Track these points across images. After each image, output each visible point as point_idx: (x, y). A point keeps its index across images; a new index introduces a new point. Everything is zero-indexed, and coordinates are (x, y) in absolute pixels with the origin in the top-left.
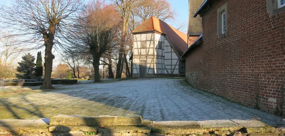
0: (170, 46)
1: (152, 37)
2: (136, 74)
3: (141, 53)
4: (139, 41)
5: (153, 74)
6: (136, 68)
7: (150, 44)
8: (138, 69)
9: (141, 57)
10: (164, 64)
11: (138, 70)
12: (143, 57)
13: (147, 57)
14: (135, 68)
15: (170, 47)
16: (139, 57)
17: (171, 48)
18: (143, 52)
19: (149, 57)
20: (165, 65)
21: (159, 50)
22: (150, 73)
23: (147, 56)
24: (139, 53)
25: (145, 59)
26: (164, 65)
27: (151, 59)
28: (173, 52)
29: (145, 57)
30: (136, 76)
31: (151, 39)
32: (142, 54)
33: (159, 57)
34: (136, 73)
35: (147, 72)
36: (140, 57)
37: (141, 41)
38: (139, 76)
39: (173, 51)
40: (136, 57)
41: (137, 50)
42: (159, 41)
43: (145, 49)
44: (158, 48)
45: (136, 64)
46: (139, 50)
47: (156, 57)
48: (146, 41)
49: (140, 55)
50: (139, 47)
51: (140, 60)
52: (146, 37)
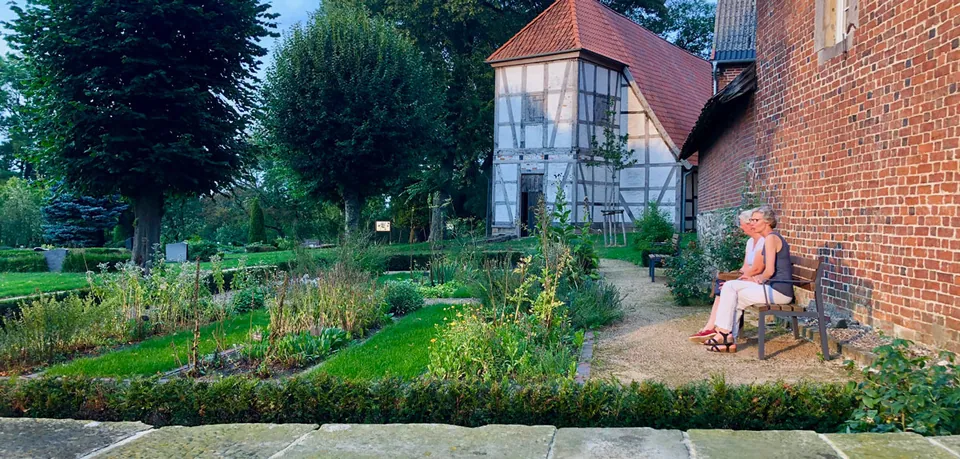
0: (641, 112)
1: (566, 76)
2: (504, 223)
3: (523, 143)
4: (516, 95)
5: (573, 224)
6: (505, 203)
7: (560, 106)
8: (512, 203)
9: (524, 157)
10: (618, 184)
11: (514, 210)
12: (534, 158)
13: (546, 157)
14: (500, 203)
15: (643, 115)
16: (517, 158)
17: (647, 120)
18: (533, 136)
19: (556, 157)
20: (620, 189)
21: (597, 127)
23: (546, 153)
24: (516, 144)
25: (541, 167)
26: (617, 188)
27: (564, 166)
28: (653, 136)
29: (540, 158)
30: (507, 233)
31: (565, 84)
32: (527, 146)
33: (596, 158)
34: (507, 220)
36: (521, 158)
37: (524, 96)
38: (516, 232)
39: (656, 133)
40: (507, 158)
41: (509, 128)
42: (595, 94)
43: (540, 126)
44: (591, 119)
45: (506, 185)
46: (518, 129)
47: (583, 157)
48: (545, 93)
49: (522, 150)
50: (518, 119)
51: (519, 170)
52: (546, 78)
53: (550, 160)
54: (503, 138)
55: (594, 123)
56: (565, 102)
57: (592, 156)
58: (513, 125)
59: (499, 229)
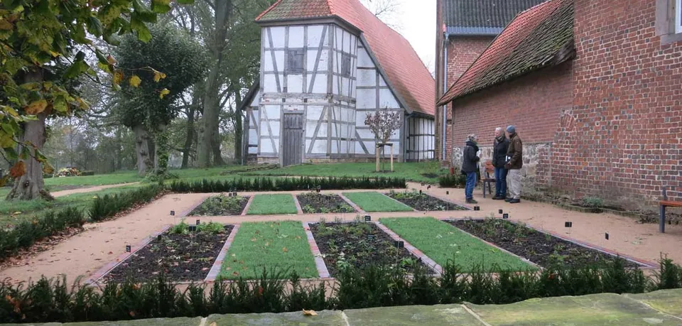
0: (373, 68)
1: (323, 36)
2: (269, 154)
3: (285, 89)
4: (280, 49)
5: (327, 155)
6: (270, 137)
7: (317, 60)
8: (276, 137)
9: (287, 100)
10: (355, 124)
11: (277, 142)
12: (295, 101)
13: (306, 101)
14: (265, 137)
15: (375, 71)
16: (280, 100)
17: (377, 75)
18: (295, 83)
19: (313, 101)
20: (356, 128)
21: (343, 78)
22: (316, 150)
23: (306, 98)
24: (279, 89)
25: (301, 108)
26: (354, 126)
27: (321, 108)
28: (382, 87)
29: (300, 101)
30: (271, 162)
31: (322, 43)
32: (289, 91)
33: (343, 103)
34: (271, 151)
35: (307, 147)
36: (284, 100)
37: (287, 50)
38: (280, 161)
39: (385, 85)
40: (271, 100)
41: (273, 76)
42: (342, 52)
43: (301, 76)
44: (340, 72)
45: (270, 122)
46: (281, 77)
47: (335, 101)
48: (305, 49)
49: (284, 94)
50: (281, 68)
51: (282, 110)
52: (305, 38)
53: (308, 103)
54: (269, 84)
55: (342, 75)
56: (322, 57)
57: (340, 101)
58: (276, 73)
59: (264, 158)
